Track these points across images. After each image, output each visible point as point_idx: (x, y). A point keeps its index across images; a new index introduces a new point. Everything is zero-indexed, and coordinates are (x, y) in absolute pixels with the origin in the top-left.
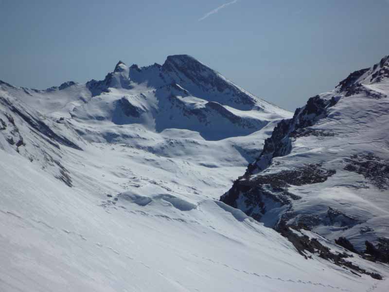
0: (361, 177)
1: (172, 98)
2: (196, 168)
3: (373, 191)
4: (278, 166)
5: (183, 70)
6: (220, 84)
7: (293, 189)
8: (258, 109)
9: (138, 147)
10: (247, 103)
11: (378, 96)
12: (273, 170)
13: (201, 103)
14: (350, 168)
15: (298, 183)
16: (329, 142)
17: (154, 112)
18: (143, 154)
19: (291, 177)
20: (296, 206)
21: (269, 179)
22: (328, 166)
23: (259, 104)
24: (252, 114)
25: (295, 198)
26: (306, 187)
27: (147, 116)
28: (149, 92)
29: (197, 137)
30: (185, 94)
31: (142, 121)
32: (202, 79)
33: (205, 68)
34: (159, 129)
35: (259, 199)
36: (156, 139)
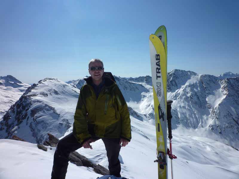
0: (42, 95)
1: (8, 81)
2: (12, 92)
3: (44, 97)
4: (29, 94)
5: (9, 77)
6: (16, 80)
7: (32, 97)
8: (23, 84)
9: (2, 89)
10: (21, 83)
11: (44, 84)
12: (28, 94)
13: (13, 83)
14: (40, 94)
15: (32, 96)
16: (37, 90)
17: (5, 84)
18: (3, 90)
19: (31, 96)
20: (32, 100)
21: (28, 96)
22: (37, 94)
23: (23, 83)
24: (21, 84)
25: (32, 98)
26: (34, 97)
27: (3, 84)
28: (4, 81)
29: (12, 88)
30: (10, 81)
31: (2, 85)
32: (13, 79)
33: (13, 77)
34: (6, 86)
35: (26, 99)
36: (5, 88)
